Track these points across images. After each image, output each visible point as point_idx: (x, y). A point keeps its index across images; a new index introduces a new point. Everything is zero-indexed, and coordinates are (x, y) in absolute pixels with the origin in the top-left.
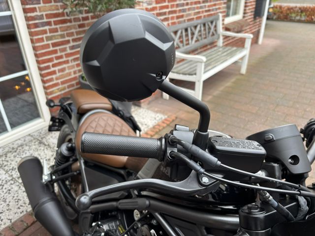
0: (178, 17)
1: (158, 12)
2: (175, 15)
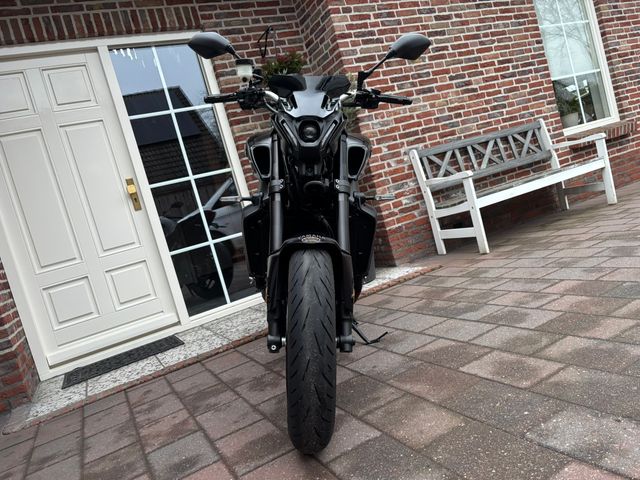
0: (442, 136)
1: (402, 132)
2: (436, 133)
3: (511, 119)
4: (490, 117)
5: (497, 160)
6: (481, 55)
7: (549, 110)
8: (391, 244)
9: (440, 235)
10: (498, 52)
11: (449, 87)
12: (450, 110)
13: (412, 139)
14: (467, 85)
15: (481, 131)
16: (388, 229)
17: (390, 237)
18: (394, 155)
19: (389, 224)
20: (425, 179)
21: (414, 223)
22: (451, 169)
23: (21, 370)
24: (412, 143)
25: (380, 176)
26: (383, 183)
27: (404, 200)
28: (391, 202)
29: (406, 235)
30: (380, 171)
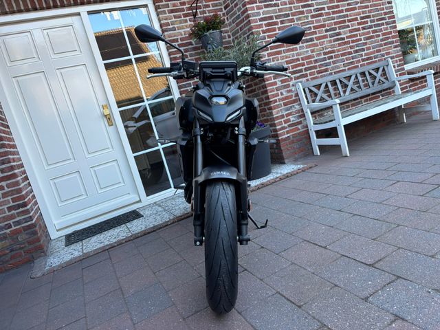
0: (319, 72)
1: (291, 70)
3: (368, 59)
4: (353, 58)
5: (357, 89)
6: (348, 13)
7: (395, 52)
8: (282, 149)
9: (316, 142)
10: (361, 10)
11: (325, 37)
12: (325, 54)
13: (298, 75)
14: (337, 35)
15: (347, 68)
16: (280, 138)
18: (285, 87)
19: (281, 135)
20: (306, 103)
21: (298, 134)
22: (325, 96)
23: (39, 235)
24: (298, 78)
25: (276, 101)
26: (278, 106)
27: (292, 118)
28: (282, 120)
29: (293, 142)
30: (276, 98)
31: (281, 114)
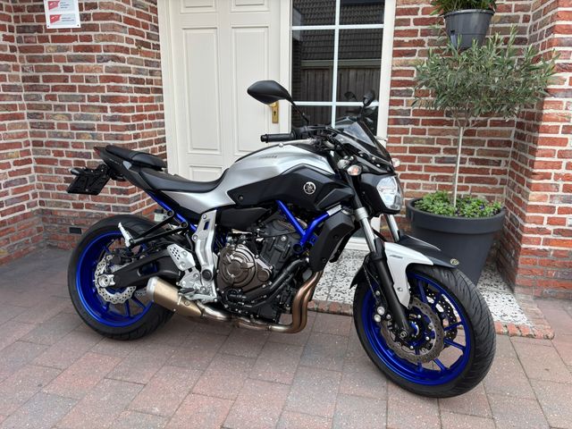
8: (520, 266)
16: (524, 246)
17: (521, 257)
19: (529, 241)
25: (547, 176)
26: (547, 188)
28: (546, 216)
29: (551, 263)
30: (549, 171)
31: (547, 204)
